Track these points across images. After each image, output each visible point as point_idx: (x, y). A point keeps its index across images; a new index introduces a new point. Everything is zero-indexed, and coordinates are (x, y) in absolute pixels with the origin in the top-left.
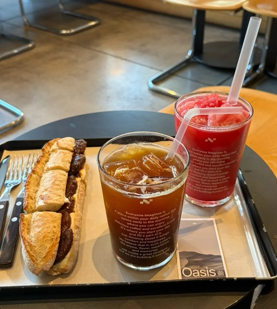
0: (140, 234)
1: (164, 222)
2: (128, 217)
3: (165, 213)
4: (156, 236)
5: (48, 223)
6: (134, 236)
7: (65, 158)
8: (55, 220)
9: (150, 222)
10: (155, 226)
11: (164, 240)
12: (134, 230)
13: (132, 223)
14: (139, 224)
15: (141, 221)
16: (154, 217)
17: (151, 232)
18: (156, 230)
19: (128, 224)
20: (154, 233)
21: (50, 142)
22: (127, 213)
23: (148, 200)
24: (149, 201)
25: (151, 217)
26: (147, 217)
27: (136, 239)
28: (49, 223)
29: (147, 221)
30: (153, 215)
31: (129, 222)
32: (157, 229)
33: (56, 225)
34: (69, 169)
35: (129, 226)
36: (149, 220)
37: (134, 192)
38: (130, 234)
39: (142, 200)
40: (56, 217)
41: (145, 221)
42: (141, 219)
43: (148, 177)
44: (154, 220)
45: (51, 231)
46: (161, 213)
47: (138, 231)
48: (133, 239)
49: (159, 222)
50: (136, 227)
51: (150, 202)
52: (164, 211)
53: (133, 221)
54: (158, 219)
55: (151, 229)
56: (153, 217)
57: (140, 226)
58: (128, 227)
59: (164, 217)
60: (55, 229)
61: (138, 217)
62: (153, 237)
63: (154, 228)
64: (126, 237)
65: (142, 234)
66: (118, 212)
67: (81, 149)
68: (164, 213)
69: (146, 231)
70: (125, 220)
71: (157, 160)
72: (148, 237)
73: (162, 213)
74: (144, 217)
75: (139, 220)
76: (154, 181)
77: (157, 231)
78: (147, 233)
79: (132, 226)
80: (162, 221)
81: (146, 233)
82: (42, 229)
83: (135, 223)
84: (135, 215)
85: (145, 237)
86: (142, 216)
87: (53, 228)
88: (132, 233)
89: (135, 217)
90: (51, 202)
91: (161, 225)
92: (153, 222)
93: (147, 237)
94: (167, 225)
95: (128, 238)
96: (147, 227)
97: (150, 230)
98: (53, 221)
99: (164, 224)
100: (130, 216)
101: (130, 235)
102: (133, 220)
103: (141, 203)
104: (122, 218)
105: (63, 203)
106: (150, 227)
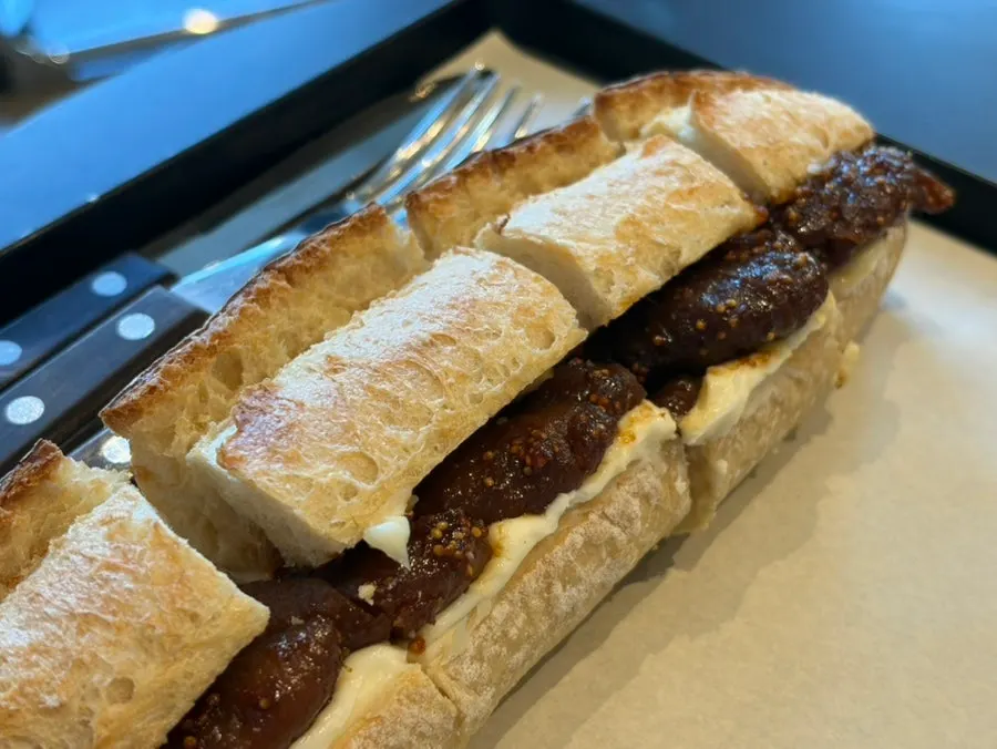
5: (107, 625)
7: (656, 221)
8: (177, 638)
21: (695, 74)
28: (111, 636)
33: (148, 675)
34: (618, 310)
40: (194, 617)
45: (76, 704)
60: (115, 710)
67: (838, 213)
82: (34, 649)
87: (103, 694)
90: (262, 482)
98: (145, 641)
105: (349, 541)
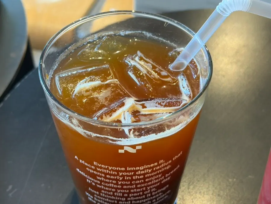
0: (120, 192)
1: (160, 176)
2: (99, 169)
3: (163, 163)
4: (146, 195)
6: (109, 195)
9: (136, 177)
10: (145, 182)
11: (159, 196)
12: (109, 187)
13: (105, 178)
14: (116, 180)
15: (121, 176)
16: (144, 170)
17: (139, 190)
18: (146, 187)
19: (98, 178)
20: (143, 191)
22: (95, 163)
23: (133, 147)
24: (135, 148)
25: (138, 170)
26: (131, 171)
27: (113, 197)
29: (131, 176)
30: (142, 168)
31: (101, 177)
32: (149, 186)
35: (101, 181)
36: (135, 175)
37: (108, 135)
38: (103, 191)
39: (122, 147)
41: (127, 176)
42: (121, 174)
43: (135, 100)
44: (144, 174)
46: (156, 164)
47: (116, 189)
48: (108, 198)
49: (152, 176)
50: (112, 183)
51: (137, 150)
52: (162, 160)
53: (107, 176)
54: (151, 173)
55: (138, 186)
56: (141, 171)
57: (120, 183)
58: (99, 182)
59: (162, 168)
61: (116, 171)
62: (142, 195)
63: (143, 185)
64: (96, 194)
65: (123, 193)
66: (80, 160)
68: (161, 164)
69: (130, 189)
70: (94, 173)
71: (148, 64)
72: (134, 197)
73: (158, 163)
74: (126, 171)
75: (118, 175)
76: (146, 107)
77: (148, 188)
78: (132, 191)
79: (106, 182)
80: (158, 174)
81: (130, 191)
83: (110, 179)
84: (110, 168)
85: (128, 197)
86: (123, 169)
88: (105, 190)
89: (110, 170)
91: (156, 179)
92: (142, 177)
93: (131, 196)
94: (165, 178)
95: (99, 195)
96: (131, 184)
97: (137, 188)
99: (161, 177)
100: (101, 168)
101: (102, 193)
102: (106, 174)
103: (121, 151)
104: (87, 168)
106: (136, 184)
